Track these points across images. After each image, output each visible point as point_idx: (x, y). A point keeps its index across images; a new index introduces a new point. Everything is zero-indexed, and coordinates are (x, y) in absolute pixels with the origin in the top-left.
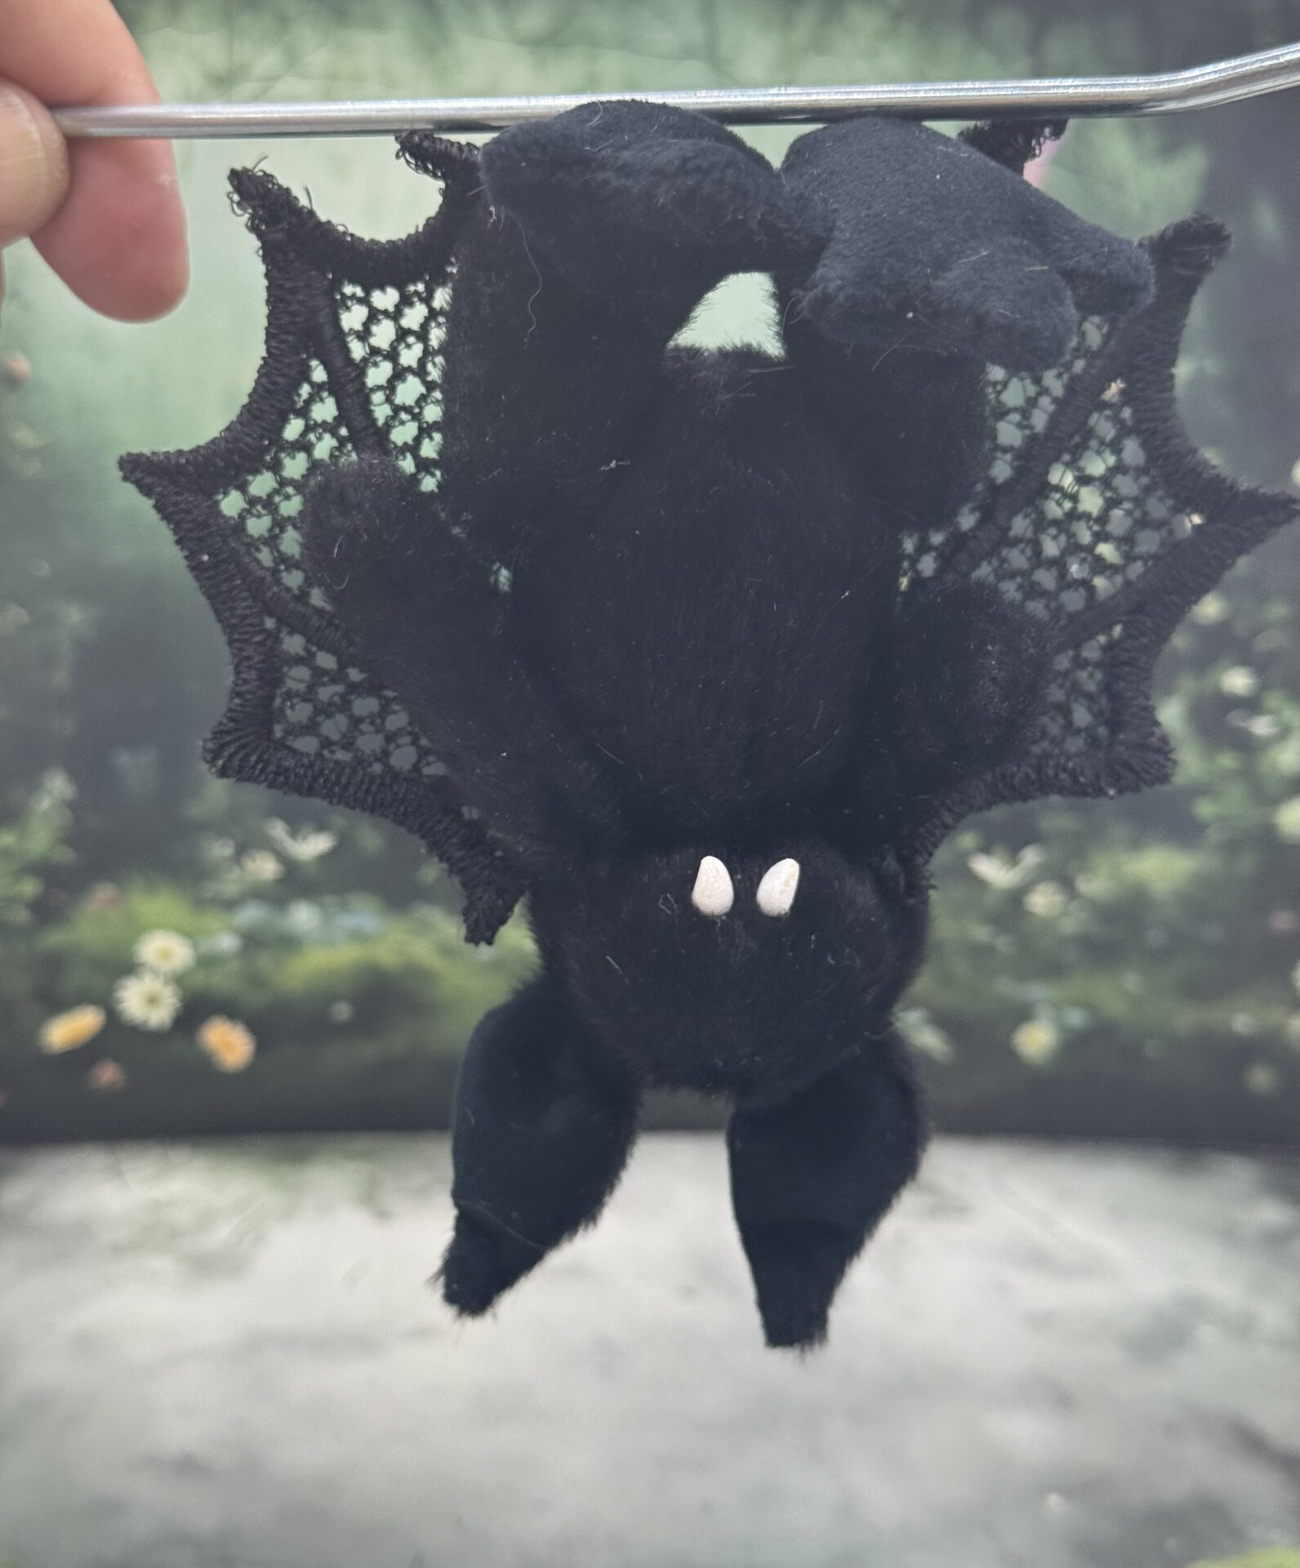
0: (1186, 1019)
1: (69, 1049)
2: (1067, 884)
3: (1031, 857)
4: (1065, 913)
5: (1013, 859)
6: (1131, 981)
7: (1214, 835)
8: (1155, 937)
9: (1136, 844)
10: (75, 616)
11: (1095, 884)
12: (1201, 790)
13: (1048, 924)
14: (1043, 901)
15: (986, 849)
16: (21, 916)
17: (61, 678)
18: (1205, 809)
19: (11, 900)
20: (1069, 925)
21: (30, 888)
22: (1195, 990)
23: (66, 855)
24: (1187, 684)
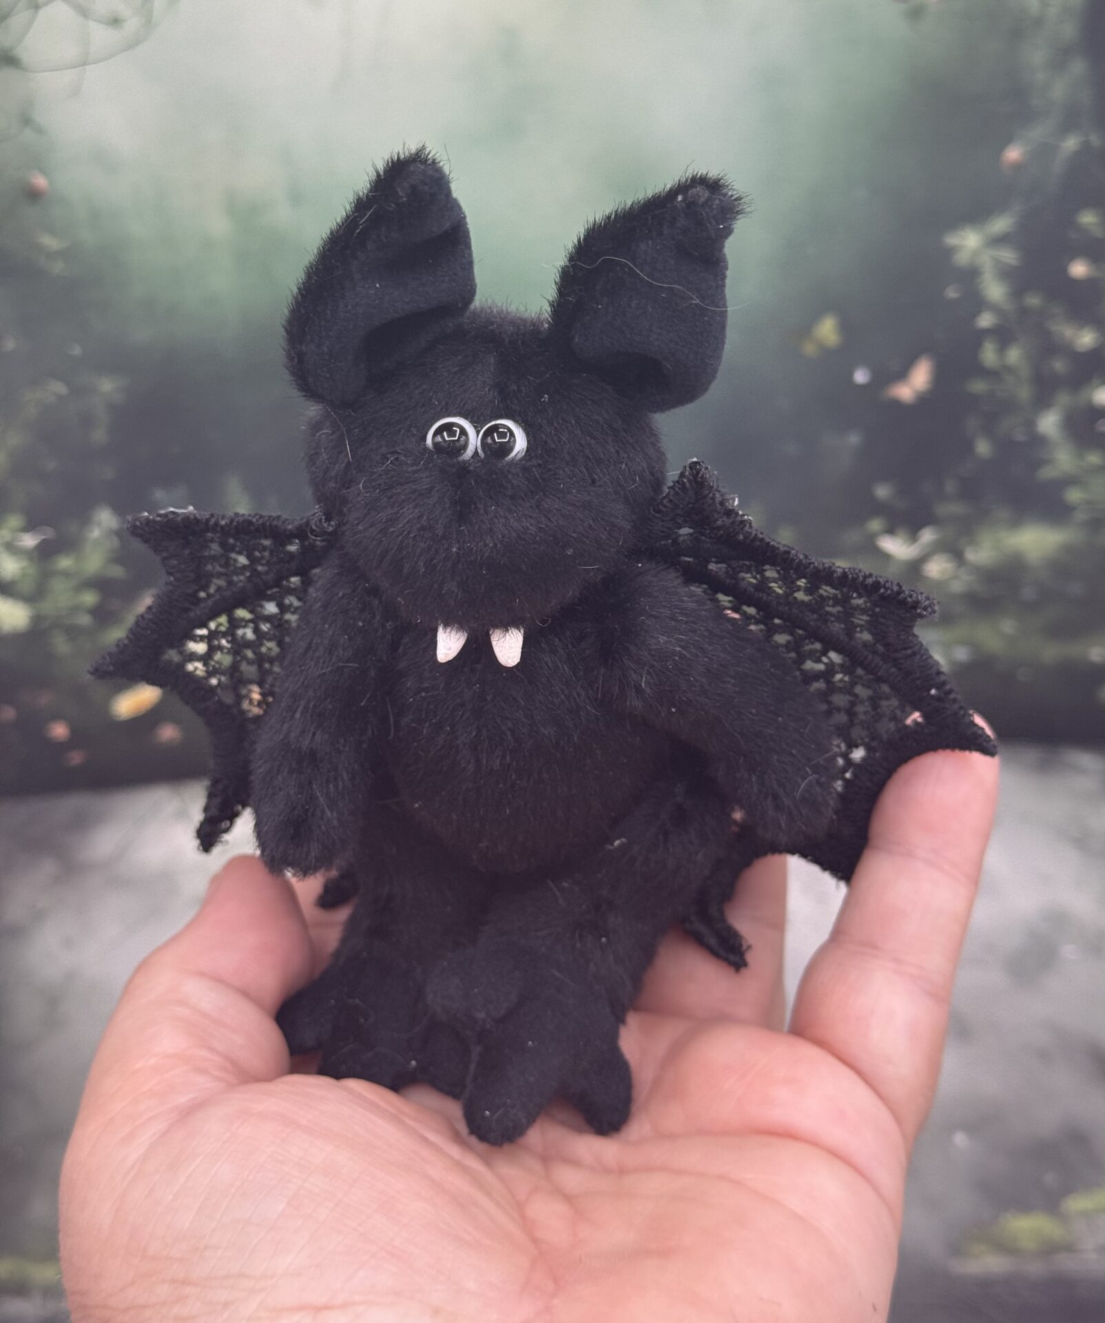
0: (1051, 652)
1: (134, 716)
2: (957, 555)
3: (928, 536)
4: (955, 577)
5: (913, 536)
6: (1008, 626)
7: (1080, 516)
8: (1028, 593)
9: (1016, 523)
10: (107, 386)
11: (982, 553)
12: (1070, 481)
13: (940, 585)
14: (937, 568)
15: (890, 531)
16: (85, 620)
17: (99, 436)
18: (1074, 495)
19: (75, 609)
20: (957, 587)
21: (90, 598)
22: (1059, 631)
23: (117, 572)
24: (1064, 399)
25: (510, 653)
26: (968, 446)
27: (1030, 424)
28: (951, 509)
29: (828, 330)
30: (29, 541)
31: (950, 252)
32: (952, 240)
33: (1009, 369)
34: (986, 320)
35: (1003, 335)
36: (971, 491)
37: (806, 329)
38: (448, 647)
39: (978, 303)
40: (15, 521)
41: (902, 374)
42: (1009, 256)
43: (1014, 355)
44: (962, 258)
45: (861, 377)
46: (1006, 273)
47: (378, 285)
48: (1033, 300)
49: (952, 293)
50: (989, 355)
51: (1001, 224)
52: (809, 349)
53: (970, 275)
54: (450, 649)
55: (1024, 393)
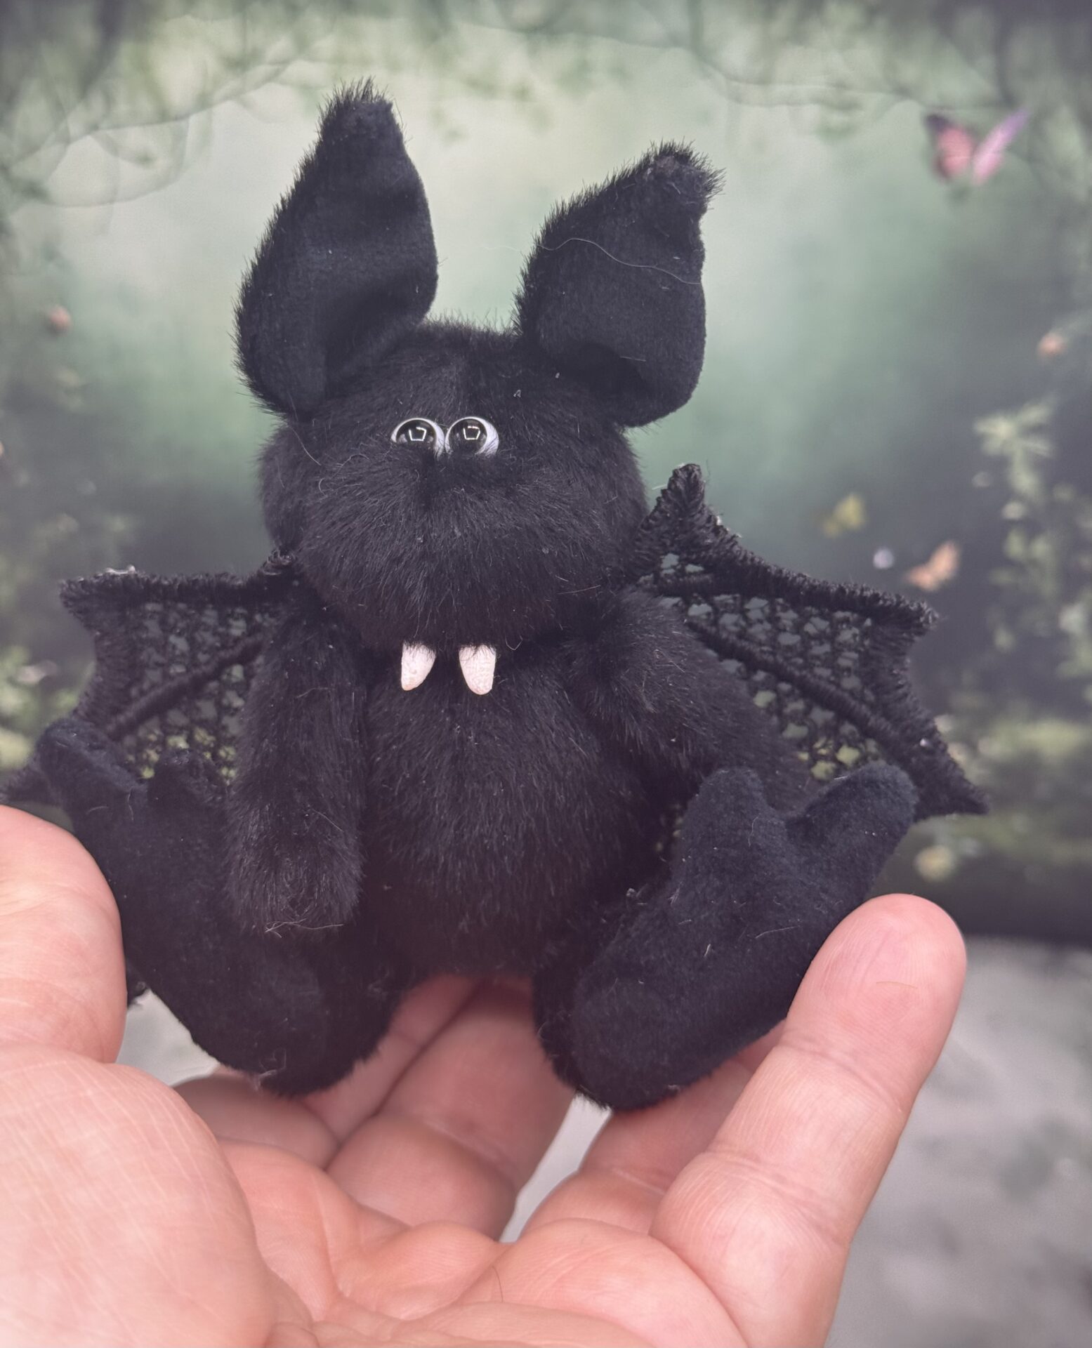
25: (482, 675)
26: (988, 638)
27: (1054, 619)
28: (968, 700)
29: (851, 511)
30: (32, 675)
31: (979, 440)
32: (983, 427)
33: (1034, 562)
34: (1013, 511)
35: (1031, 527)
36: (990, 684)
37: (828, 508)
38: (413, 671)
39: (1006, 493)
40: (17, 654)
41: (925, 559)
42: (1041, 447)
43: (1042, 548)
44: (993, 447)
45: (882, 559)
46: (1038, 464)
47: (330, 252)
48: (1064, 494)
49: (980, 480)
50: (1015, 546)
51: (1035, 414)
52: (831, 529)
53: (1000, 464)
54: (415, 672)
55: (1049, 587)
